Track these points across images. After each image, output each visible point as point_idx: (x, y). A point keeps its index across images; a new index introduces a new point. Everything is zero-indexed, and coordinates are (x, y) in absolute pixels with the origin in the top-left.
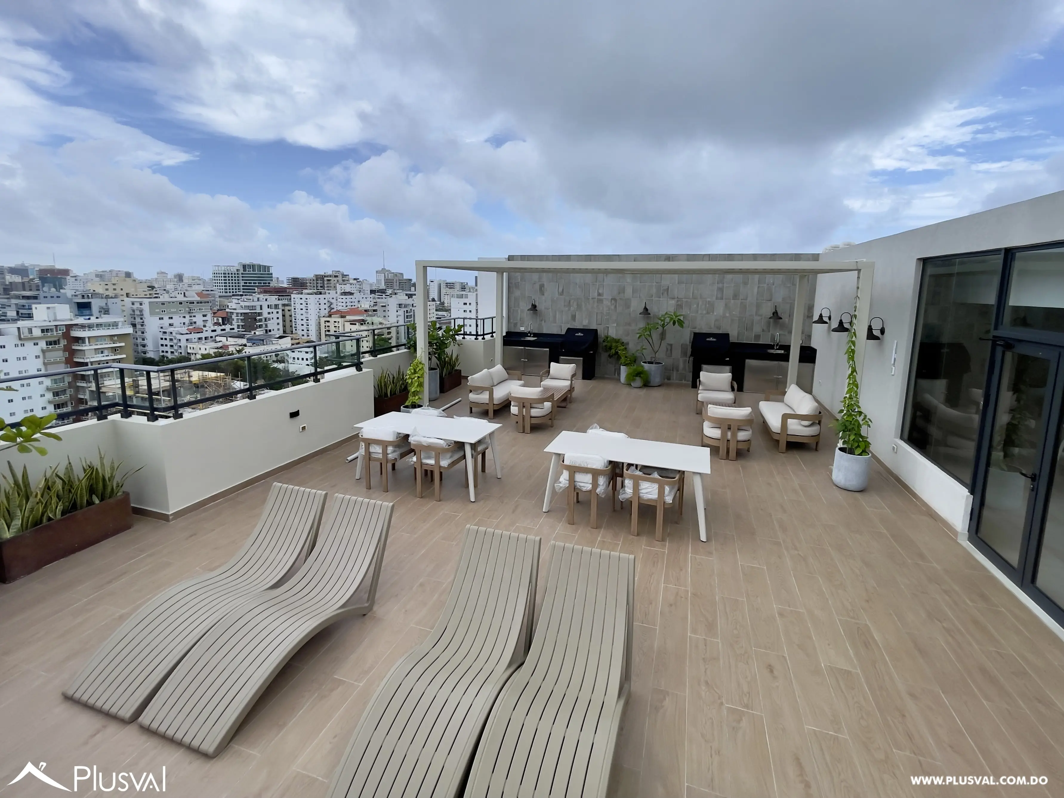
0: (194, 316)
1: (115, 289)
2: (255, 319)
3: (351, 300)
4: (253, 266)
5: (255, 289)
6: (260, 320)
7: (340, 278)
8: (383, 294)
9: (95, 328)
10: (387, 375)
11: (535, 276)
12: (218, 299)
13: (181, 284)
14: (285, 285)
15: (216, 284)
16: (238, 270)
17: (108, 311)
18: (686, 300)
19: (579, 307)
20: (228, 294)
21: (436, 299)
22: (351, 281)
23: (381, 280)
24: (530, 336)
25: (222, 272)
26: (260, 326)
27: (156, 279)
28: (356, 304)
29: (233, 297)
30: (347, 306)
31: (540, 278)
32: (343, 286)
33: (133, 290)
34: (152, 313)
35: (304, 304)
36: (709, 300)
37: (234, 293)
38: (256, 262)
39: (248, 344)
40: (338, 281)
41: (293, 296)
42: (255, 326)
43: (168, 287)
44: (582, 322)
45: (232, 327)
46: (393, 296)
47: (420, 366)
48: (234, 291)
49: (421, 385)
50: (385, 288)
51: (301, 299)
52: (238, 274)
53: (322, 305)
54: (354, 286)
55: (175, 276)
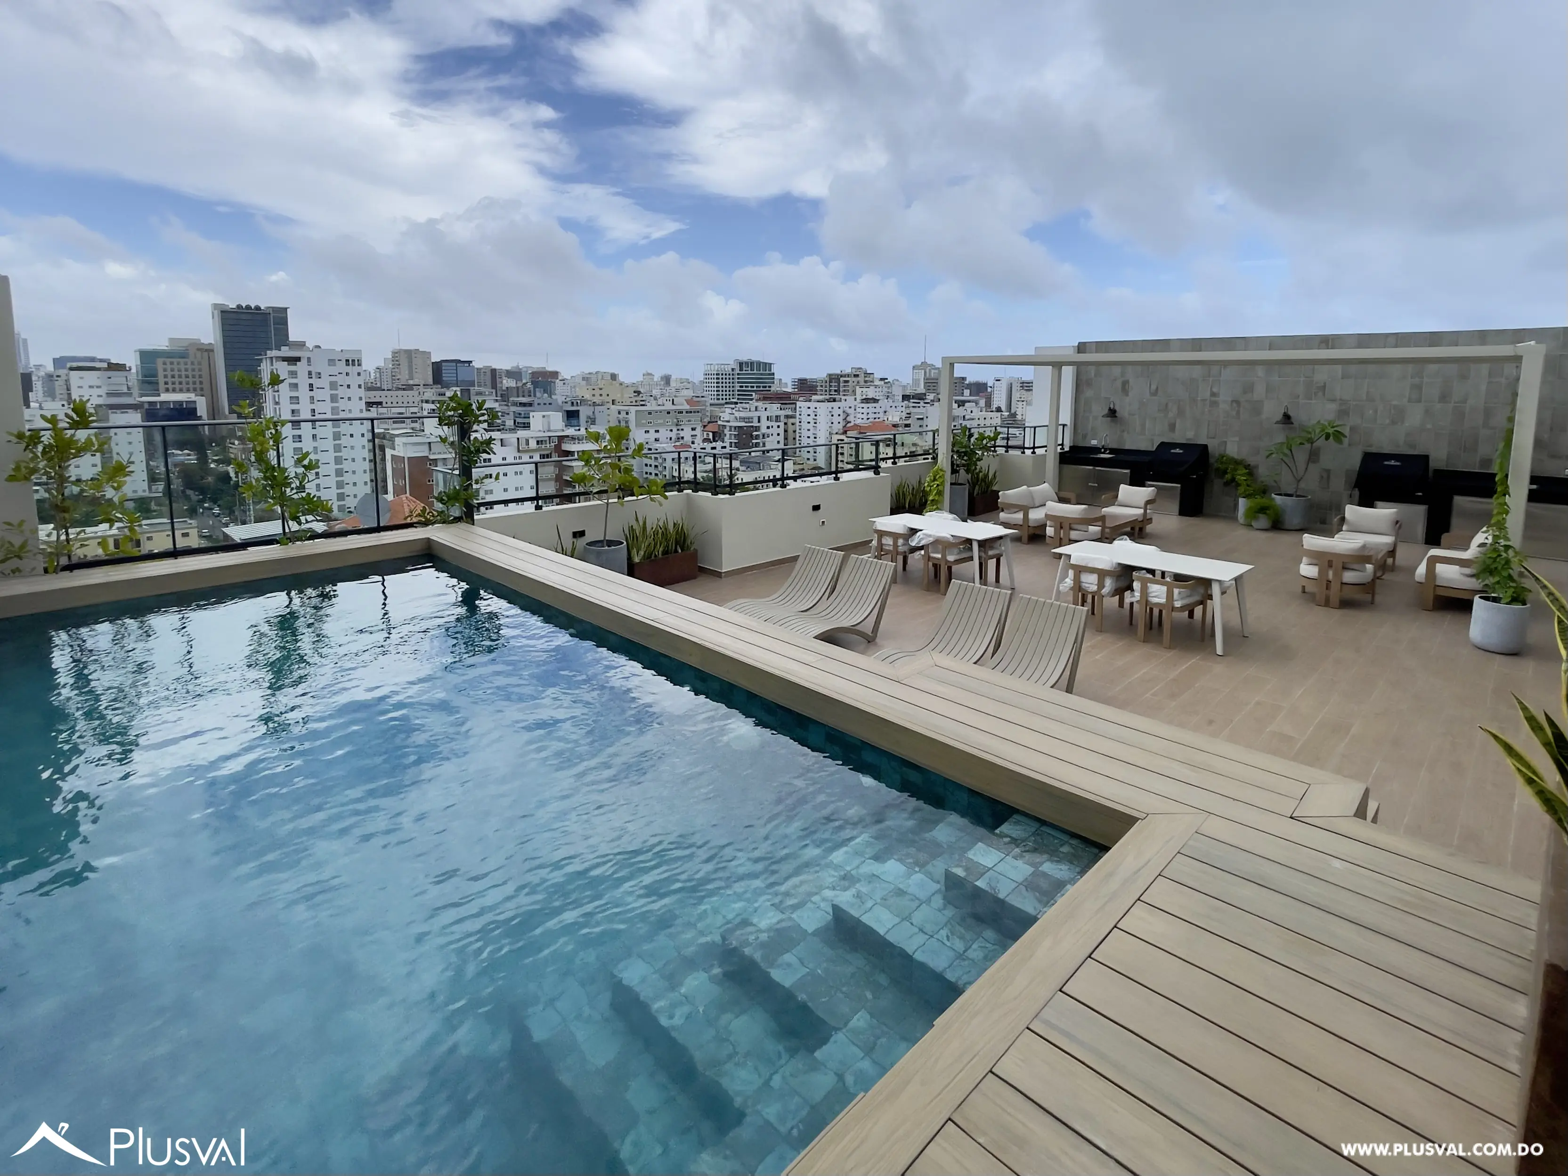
0: (682, 430)
1: (601, 395)
2: (752, 435)
3: (875, 411)
4: (752, 363)
5: (752, 395)
6: (757, 437)
7: (861, 379)
8: (922, 402)
9: (584, 441)
10: (906, 485)
11: (1117, 370)
12: (709, 408)
13: (668, 389)
14: (789, 389)
15: (708, 389)
16: (733, 370)
17: (594, 421)
18: (1354, 403)
19: (1181, 413)
20: (721, 401)
21: (1003, 409)
22: (877, 383)
23: (919, 380)
24: (1104, 453)
25: (715, 373)
26: (757, 445)
27: (642, 382)
28: (881, 415)
29: (726, 406)
30: (868, 419)
31: (1123, 374)
32: (865, 390)
33: (619, 395)
34: (638, 425)
35: (812, 416)
36: (1395, 403)
37: (728, 401)
38: (755, 358)
39: (741, 468)
40: (858, 382)
41: (799, 404)
42: (751, 444)
43: (654, 393)
44: (1185, 433)
45: (724, 445)
46: (935, 403)
47: (941, 473)
48: (728, 397)
49: (940, 493)
50: (924, 392)
51: (809, 408)
52: (733, 374)
53: (836, 417)
54: (880, 389)
55: (661, 378)
